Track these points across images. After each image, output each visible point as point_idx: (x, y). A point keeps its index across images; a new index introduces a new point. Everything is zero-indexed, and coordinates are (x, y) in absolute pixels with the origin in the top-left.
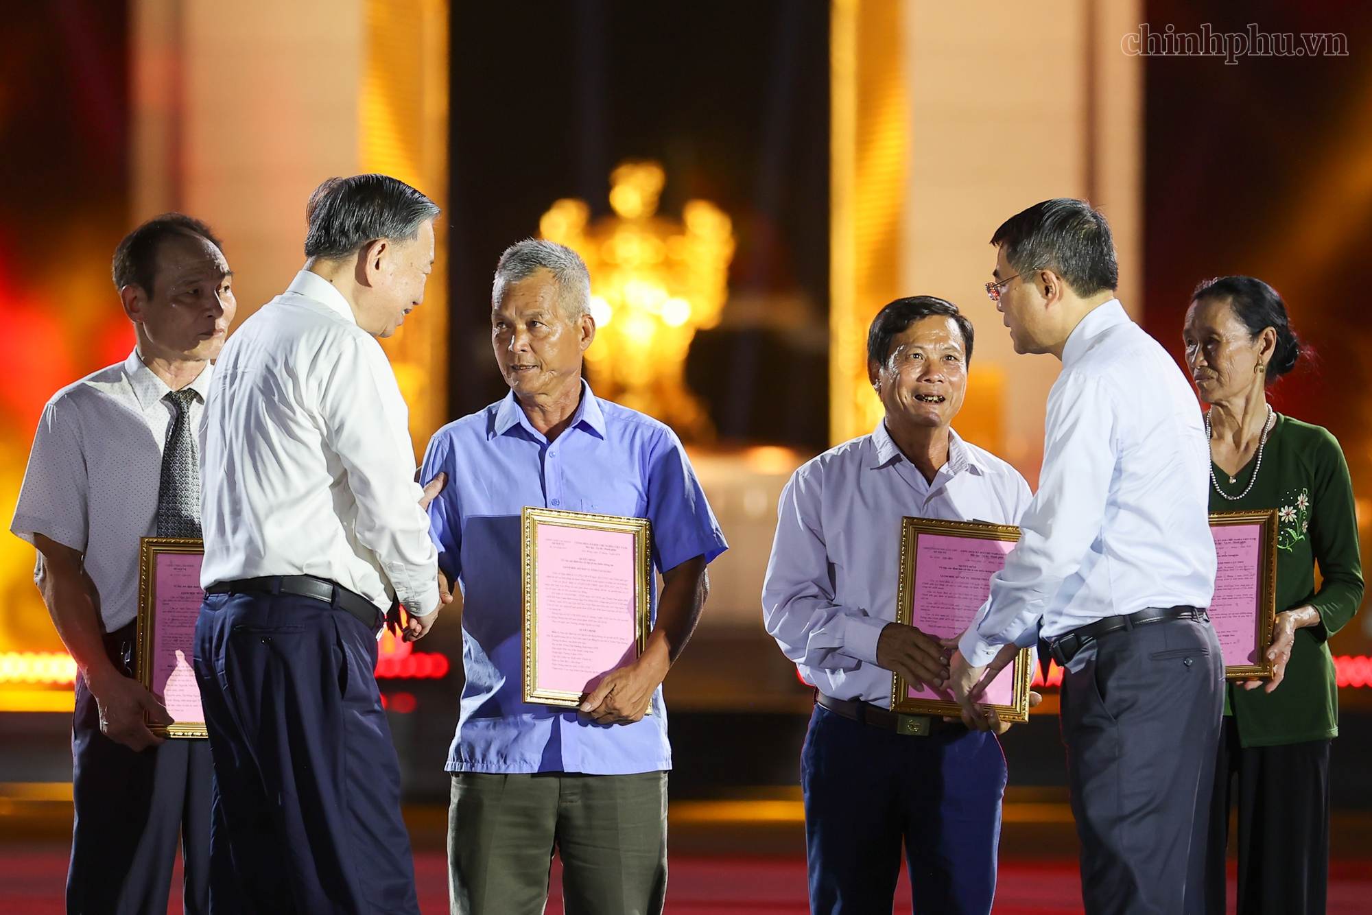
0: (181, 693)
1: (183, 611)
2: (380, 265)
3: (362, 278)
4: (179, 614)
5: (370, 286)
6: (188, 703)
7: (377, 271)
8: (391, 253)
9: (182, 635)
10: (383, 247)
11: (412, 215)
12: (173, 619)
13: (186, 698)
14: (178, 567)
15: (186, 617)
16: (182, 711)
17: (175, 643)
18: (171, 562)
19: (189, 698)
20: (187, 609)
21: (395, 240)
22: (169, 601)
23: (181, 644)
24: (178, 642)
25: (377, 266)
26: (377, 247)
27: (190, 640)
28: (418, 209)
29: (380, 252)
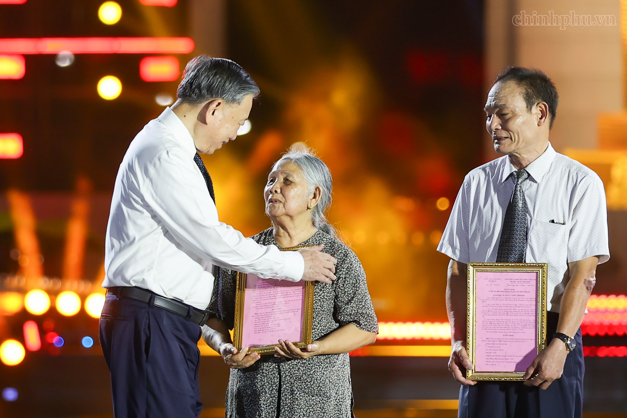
0: (494, 354)
1: (494, 306)
2: (215, 113)
3: (202, 119)
4: (492, 308)
5: (206, 124)
6: (499, 360)
7: (212, 116)
8: (223, 108)
9: (494, 320)
10: (219, 104)
11: (241, 90)
12: (489, 311)
13: (497, 357)
14: (491, 280)
15: (497, 309)
16: (495, 365)
17: (490, 324)
18: (487, 277)
19: (499, 357)
20: (497, 304)
21: (228, 101)
22: (486, 300)
23: (494, 325)
24: (492, 324)
25: (213, 114)
26: (216, 103)
27: (499, 323)
28: (246, 88)
29: (217, 106)
